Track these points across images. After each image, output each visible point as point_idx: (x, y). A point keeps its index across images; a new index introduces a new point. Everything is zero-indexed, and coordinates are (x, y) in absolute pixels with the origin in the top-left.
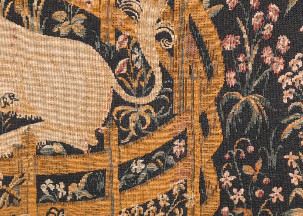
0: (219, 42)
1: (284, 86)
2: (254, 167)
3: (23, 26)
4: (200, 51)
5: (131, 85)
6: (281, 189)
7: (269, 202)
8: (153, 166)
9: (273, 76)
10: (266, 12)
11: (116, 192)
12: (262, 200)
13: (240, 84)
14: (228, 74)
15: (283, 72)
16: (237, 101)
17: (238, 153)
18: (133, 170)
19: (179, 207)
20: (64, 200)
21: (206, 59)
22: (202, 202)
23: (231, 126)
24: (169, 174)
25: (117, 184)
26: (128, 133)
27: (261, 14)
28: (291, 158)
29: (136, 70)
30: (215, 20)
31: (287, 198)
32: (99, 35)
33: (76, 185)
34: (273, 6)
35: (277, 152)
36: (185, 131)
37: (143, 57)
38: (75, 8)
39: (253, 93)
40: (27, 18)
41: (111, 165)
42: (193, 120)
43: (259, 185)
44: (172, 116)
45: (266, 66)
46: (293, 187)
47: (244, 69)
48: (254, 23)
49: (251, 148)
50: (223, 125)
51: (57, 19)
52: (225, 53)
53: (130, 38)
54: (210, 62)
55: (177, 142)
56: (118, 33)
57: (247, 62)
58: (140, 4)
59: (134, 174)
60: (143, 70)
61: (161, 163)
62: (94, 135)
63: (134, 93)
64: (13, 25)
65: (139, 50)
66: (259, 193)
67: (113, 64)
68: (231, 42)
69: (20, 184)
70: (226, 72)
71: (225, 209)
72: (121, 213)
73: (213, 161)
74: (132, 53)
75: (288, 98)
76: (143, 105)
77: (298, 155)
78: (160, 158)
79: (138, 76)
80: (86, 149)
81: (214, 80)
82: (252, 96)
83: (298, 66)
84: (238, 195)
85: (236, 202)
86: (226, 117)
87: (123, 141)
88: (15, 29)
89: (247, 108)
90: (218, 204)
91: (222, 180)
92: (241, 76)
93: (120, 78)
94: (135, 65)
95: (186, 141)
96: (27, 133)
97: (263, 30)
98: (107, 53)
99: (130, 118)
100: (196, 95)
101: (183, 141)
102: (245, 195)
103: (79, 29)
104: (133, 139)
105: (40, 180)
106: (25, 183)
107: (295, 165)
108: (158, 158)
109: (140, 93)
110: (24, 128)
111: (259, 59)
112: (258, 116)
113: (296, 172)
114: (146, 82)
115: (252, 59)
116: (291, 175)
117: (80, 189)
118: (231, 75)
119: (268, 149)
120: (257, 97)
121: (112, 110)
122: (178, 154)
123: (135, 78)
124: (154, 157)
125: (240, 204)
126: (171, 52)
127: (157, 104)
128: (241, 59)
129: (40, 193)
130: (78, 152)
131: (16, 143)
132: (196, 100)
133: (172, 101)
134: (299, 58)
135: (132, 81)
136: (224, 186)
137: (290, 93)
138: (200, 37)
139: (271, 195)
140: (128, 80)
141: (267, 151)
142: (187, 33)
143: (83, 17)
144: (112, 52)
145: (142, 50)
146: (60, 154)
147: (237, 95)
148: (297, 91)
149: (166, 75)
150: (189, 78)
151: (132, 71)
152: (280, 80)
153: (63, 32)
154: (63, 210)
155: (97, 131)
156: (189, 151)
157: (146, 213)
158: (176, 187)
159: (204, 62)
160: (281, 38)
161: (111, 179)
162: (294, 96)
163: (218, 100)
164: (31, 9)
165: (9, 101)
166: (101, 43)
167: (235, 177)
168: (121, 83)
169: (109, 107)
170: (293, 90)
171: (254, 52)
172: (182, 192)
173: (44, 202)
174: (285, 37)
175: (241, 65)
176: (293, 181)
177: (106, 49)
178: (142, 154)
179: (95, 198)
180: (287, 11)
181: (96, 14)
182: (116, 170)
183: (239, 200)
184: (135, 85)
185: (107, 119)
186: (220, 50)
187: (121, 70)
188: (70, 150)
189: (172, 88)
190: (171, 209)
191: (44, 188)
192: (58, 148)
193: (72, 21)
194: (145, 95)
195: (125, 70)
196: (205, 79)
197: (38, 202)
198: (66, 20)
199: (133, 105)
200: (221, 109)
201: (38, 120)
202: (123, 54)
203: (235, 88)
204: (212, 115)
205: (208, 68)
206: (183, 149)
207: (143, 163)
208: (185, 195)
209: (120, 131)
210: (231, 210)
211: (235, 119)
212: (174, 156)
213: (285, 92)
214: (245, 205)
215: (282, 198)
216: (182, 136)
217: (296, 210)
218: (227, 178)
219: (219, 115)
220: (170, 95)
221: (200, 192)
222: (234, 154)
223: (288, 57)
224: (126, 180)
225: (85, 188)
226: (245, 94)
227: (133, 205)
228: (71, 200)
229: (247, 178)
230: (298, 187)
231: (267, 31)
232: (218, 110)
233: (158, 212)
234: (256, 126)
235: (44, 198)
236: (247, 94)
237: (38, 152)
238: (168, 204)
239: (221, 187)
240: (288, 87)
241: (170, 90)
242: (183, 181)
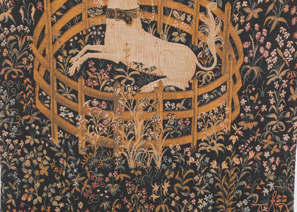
0: (241, 45)
1: (268, 63)
2: (255, 97)
3: (160, 38)
4: (233, 48)
5: (204, 62)
6: (266, 106)
7: (261, 111)
8: (212, 96)
9: (264, 59)
10: (262, 33)
11: (196, 107)
12: (258, 110)
13: (250, 62)
14: (245, 58)
15: (268, 57)
16: (248, 69)
17: (248, 91)
18: (204, 98)
19: (222, 113)
20: (174, 110)
21: (236, 51)
22: (232, 111)
23: (246, 79)
24: (219, 100)
25: (197, 104)
26: (202, 82)
27: (260, 33)
28: (271, 93)
29: (206, 56)
30: (240, 35)
31: (268, 109)
32: (191, 42)
33: (179, 104)
34: (264, 30)
35: (265, 91)
36: (226, 82)
37: (209, 51)
38: (182, 31)
39: (255, 66)
40: (162, 35)
41: (194, 96)
42: (230, 77)
43: (257, 104)
44: (221, 75)
45: (261, 55)
46: (271, 105)
47: (252, 56)
48: (256, 37)
49: (254, 89)
50: (242, 79)
51: (174, 35)
52: (244, 49)
53: (204, 43)
54: (237, 53)
55: (222, 86)
56: (199, 41)
57: (253, 53)
58: (209, 29)
59: (204, 99)
60: (209, 56)
61: (215, 95)
62: (188, 83)
63: (205, 66)
64: (157, 38)
65: (208, 48)
66: (256, 107)
67: (196, 53)
68: (246, 45)
69: (157, 103)
70: (244, 57)
71: (242, 114)
72: (198, 115)
73: (238, 95)
74: (205, 49)
75: (270, 68)
76: (209, 71)
77: (274, 92)
78: (215, 93)
79: (207, 59)
80: (184, 89)
81: (239, 61)
82: (255, 67)
83: (274, 54)
84: (248, 109)
85: (247, 111)
86: (244, 76)
87: (200, 86)
88: (157, 40)
89: (253, 72)
90: (239, 112)
91: (241, 102)
92: (250, 59)
93: (200, 60)
94: (206, 54)
95: (226, 86)
96: (160, 82)
97: (260, 40)
98: (194, 49)
99: (203, 76)
100: (231, 65)
101: (225, 86)
102: (251, 108)
103: (183, 39)
104: (204, 85)
105: (165, 101)
106: (158, 103)
107: (272, 96)
108: (214, 93)
109: (208, 66)
110: (158, 80)
111: (258, 51)
112: (257, 76)
113: (273, 99)
114: (210, 61)
115: (255, 52)
116: (270, 100)
117: (181, 106)
118: (246, 58)
119: (261, 89)
120: (257, 67)
121: (195, 73)
122: (223, 91)
123: (206, 60)
124: (213, 93)
125: (248, 112)
126: (221, 49)
127: (214, 71)
128: (250, 51)
129: (164, 107)
130: (181, 90)
131: (156, 86)
132: (231, 68)
133: (221, 69)
134: (275, 51)
135: (204, 61)
136: (242, 105)
137: (271, 66)
138: (234, 42)
139: (262, 108)
140: (203, 60)
141: (260, 90)
142: (228, 41)
143: (185, 34)
144: (197, 49)
145: (209, 48)
146: (173, 91)
147: (249, 67)
148: (274, 65)
149: (219, 58)
150: (229, 59)
151: (205, 57)
152: (267, 60)
153: (176, 41)
154: (174, 114)
155: (189, 82)
156: (227, 90)
157: (209, 116)
158: (222, 105)
159: (235, 53)
160: (268, 43)
161: (194, 102)
162: (273, 67)
163: (241, 69)
164: (164, 32)
165: (153, 69)
166: (192, 45)
167: (246, 101)
168: (200, 62)
169: (195, 72)
170: (272, 65)
171: (256, 49)
172: (224, 107)
173: (166, 111)
174: (270, 43)
175: (250, 54)
176: (271, 102)
177: (194, 47)
178: (208, 91)
179: (187, 109)
180: (270, 32)
181: (190, 33)
182: (196, 98)
183: (248, 110)
184: (206, 62)
185: (193, 77)
186: (242, 48)
187: (200, 56)
188: (178, 90)
189: (221, 64)
190: (219, 114)
191: (166, 105)
192: (172, 89)
193: (180, 36)
194: (210, 67)
195: (201, 56)
196: (235, 60)
197: (163, 111)
198: (178, 36)
199: (204, 71)
200: (241, 72)
201: (165, 77)
202: (201, 49)
203: (248, 64)
204: (238, 75)
205: (237, 55)
206: (225, 89)
207: (208, 95)
208: (225, 108)
209: (199, 82)
210: (244, 115)
211: (247, 77)
212: (221, 92)
213: (269, 65)
214: (250, 113)
215: (266, 110)
216: (225, 84)
217: (271, 114)
218: (243, 101)
219: (241, 75)
220: (220, 67)
221: (232, 107)
222: (247, 91)
223: (270, 51)
224: (201, 102)
225: (183, 105)
226: (252, 66)
227: (203, 112)
228: (177, 110)
229: (252, 101)
230: (273, 105)
231: (262, 40)
232: (240, 73)
233: (213, 115)
234: (256, 80)
235: (166, 109)
236: (253, 67)
237: (164, 90)
238: (218, 112)
239: (240, 105)
240: (270, 64)
241: (220, 64)
242: (224, 103)
